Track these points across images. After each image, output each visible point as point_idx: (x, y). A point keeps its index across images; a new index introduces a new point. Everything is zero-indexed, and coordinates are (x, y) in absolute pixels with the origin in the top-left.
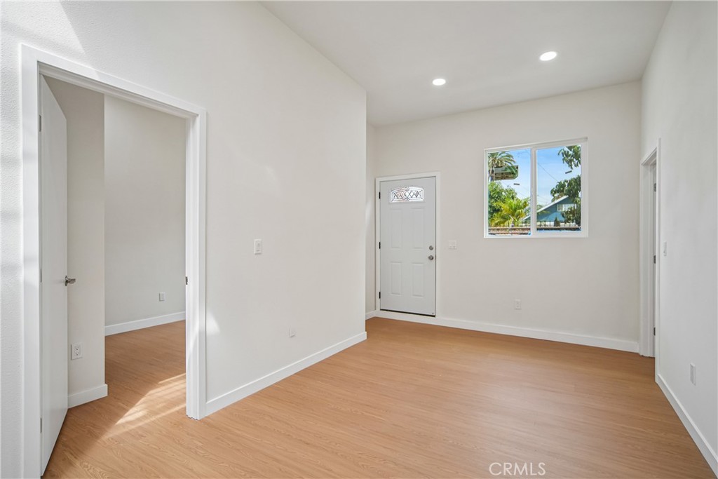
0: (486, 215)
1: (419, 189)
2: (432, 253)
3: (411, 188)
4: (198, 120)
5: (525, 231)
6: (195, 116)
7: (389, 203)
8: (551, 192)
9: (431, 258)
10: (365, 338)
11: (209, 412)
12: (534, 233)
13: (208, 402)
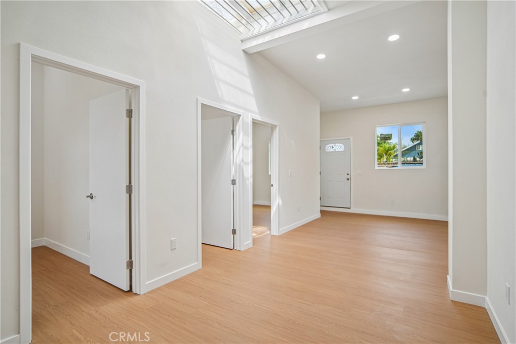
0: (376, 157)
1: (341, 145)
2: (348, 177)
3: (337, 144)
4: (277, 127)
5: (394, 165)
6: (276, 126)
7: (325, 152)
8: (411, 140)
9: (348, 179)
10: (320, 216)
11: (281, 234)
12: (400, 166)
13: (280, 230)
